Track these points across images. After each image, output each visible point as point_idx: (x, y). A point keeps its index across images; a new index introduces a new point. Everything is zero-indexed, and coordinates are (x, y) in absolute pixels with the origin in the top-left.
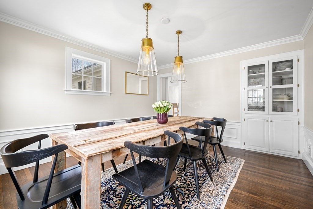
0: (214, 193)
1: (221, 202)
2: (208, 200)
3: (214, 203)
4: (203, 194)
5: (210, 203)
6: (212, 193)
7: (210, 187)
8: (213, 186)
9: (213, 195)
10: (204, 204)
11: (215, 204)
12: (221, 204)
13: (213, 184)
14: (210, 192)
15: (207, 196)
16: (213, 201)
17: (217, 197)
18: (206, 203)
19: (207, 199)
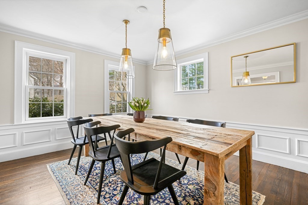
0: (81, 196)
1: (68, 197)
2: (78, 189)
3: (72, 192)
4: (87, 188)
5: (75, 189)
6: (82, 195)
7: (90, 198)
8: (90, 201)
9: (79, 195)
10: (77, 186)
11: (70, 192)
12: (67, 195)
13: (92, 201)
14: (84, 194)
15: (82, 190)
16: (74, 191)
17: (75, 196)
18: (77, 187)
19: (80, 189)
